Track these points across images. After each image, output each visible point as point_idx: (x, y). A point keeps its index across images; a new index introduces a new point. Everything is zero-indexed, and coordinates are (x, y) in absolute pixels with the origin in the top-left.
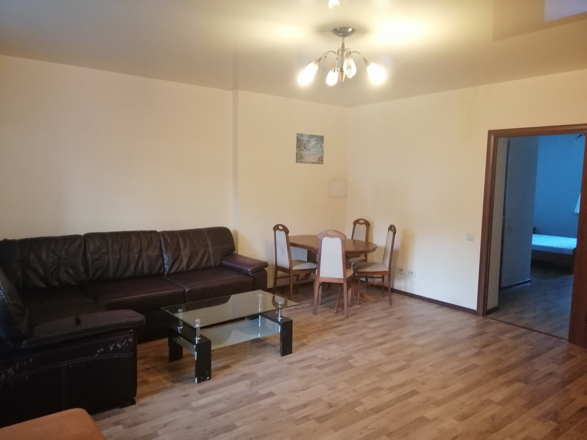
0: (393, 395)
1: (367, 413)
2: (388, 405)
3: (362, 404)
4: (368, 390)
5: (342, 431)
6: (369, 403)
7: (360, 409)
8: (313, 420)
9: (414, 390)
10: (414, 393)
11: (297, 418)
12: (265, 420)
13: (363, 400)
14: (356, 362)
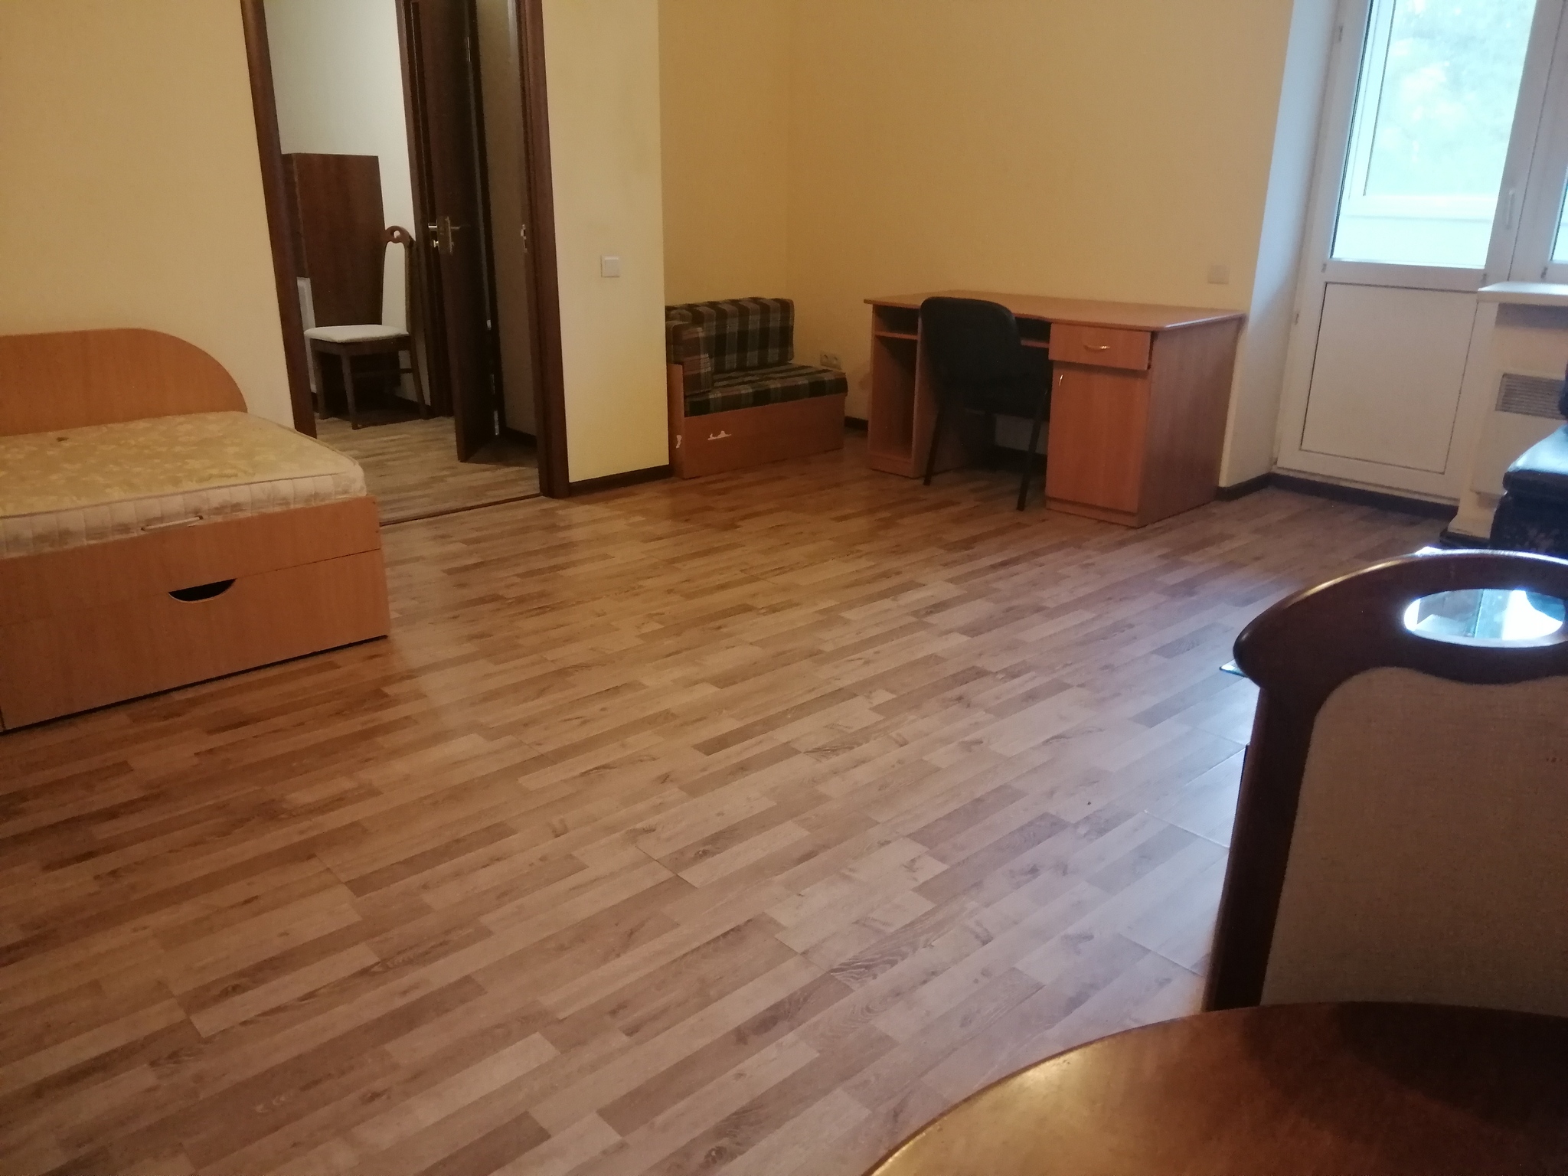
0: (782, 735)
1: (865, 687)
2: (802, 710)
3: (877, 709)
4: (859, 745)
5: (920, 655)
6: (859, 713)
7: (882, 696)
8: (994, 670)
9: (708, 754)
10: (712, 747)
11: (1032, 674)
12: (1106, 667)
13: (876, 717)
14: (911, 866)
